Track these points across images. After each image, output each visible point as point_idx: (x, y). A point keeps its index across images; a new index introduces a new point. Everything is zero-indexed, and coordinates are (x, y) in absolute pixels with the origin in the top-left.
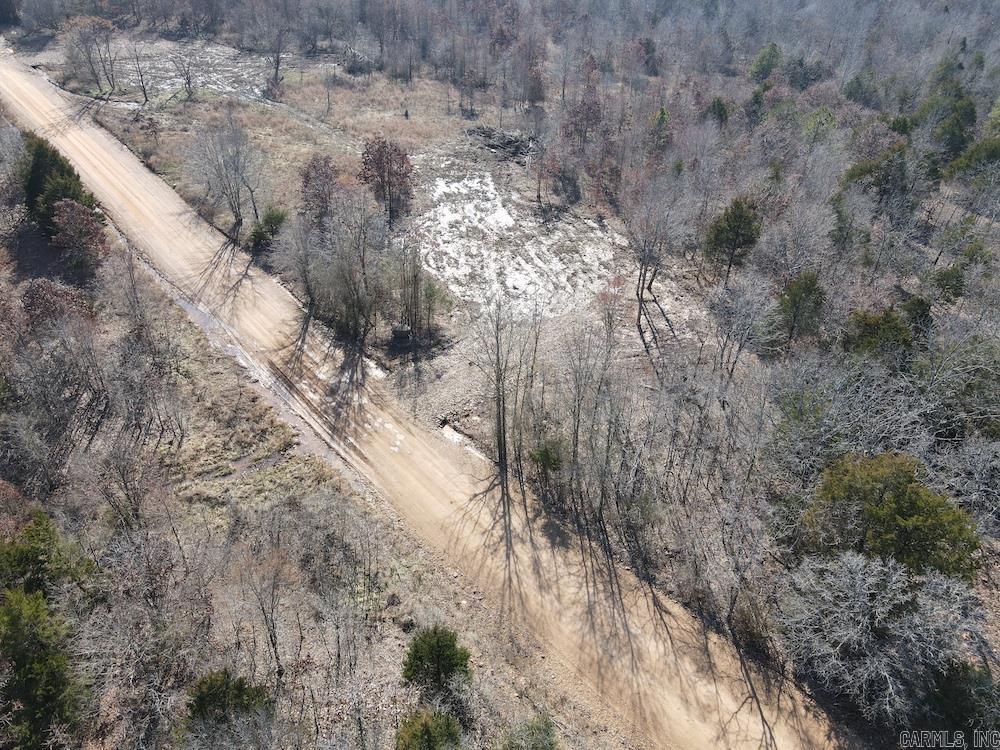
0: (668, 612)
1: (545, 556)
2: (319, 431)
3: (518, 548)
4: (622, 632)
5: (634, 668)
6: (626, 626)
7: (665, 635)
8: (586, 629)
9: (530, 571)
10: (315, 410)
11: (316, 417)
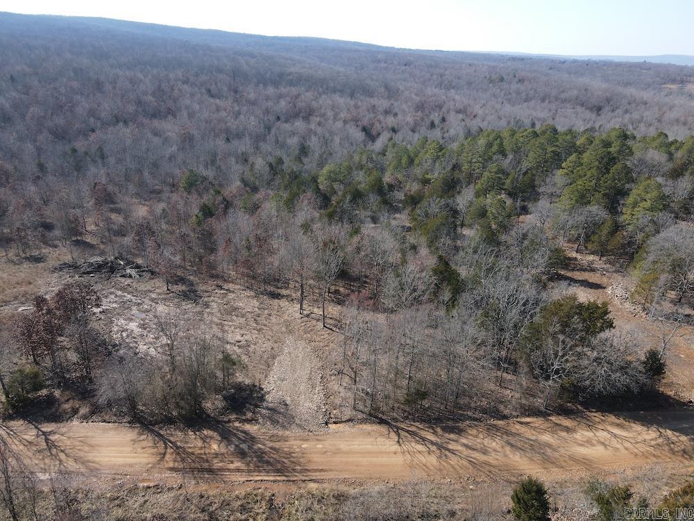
0: (529, 423)
1: (464, 441)
2: (271, 478)
3: (450, 447)
4: (532, 442)
5: (554, 450)
6: (528, 439)
7: (542, 431)
8: (522, 452)
9: (470, 451)
10: (249, 471)
11: (257, 474)
